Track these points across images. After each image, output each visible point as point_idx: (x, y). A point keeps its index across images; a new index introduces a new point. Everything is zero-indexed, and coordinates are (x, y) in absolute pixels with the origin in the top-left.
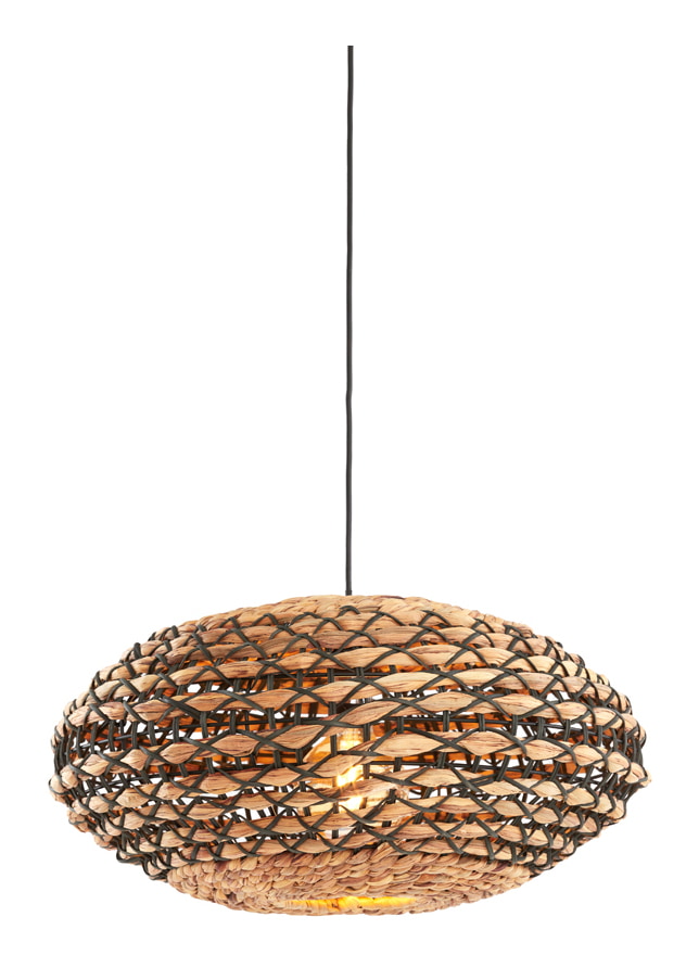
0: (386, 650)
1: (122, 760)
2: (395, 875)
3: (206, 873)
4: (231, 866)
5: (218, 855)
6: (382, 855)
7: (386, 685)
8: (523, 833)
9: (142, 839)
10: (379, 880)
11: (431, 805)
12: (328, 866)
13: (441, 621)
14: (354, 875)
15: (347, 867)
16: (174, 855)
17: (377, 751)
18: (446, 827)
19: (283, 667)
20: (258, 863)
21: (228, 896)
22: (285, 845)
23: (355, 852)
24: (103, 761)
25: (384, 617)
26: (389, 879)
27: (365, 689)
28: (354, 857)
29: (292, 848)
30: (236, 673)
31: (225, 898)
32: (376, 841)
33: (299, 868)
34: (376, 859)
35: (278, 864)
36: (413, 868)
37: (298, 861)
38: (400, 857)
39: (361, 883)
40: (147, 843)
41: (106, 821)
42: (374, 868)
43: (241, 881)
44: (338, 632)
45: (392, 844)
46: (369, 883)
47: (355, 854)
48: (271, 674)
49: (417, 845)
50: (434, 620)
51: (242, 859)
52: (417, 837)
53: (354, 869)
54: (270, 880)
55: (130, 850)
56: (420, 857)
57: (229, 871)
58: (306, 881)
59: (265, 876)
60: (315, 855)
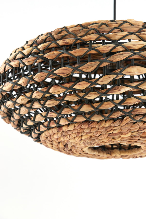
0: (127, 33)
1: (18, 83)
2: (132, 132)
3: (54, 133)
4: (64, 129)
5: (58, 123)
6: (126, 122)
7: (126, 46)
9: (28, 119)
10: (125, 134)
12: (103, 127)
14: (115, 132)
15: (112, 128)
16: (41, 126)
17: (123, 73)
19: (84, 40)
20: (75, 126)
21: (65, 146)
22: (85, 117)
23: (114, 120)
24: (11, 84)
25: (127, 23)
26: (130, 134)
27: (118, 47)
28: (115, 122)
29: (88, 118)
30: (64, 43)
31: (63, 147)
32: (123, 115)
33: (92, 128)
34: (124, 123)
35: (83, 126)
36: (140, 128)
37: (91, 125)
38: (134, 123)
39: (118, 136)
40: (30, 121)
41: (14, 112)
42: (123, 128)
43: (68, 136)
44: (107, 27)
45: (130, 117)
46: (122, 136)
47: (115, 121)
48: (78, 43)
49: (141, 117)
51: (68, 125)
52: (141, 113)
53: (115, 128)
54: (80, 135)
55: (24, 126)
56: (142, 124)
57: (63, 131)
58: (95, 134)
59: (78, 133)
60: (98, 122)
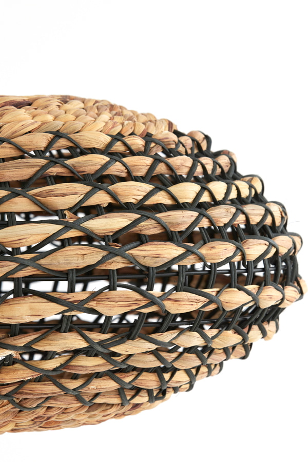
8: (161, 379)
11: (55, 366)
13: (70, 144)
18: (73, 385)
50: (62, 142)
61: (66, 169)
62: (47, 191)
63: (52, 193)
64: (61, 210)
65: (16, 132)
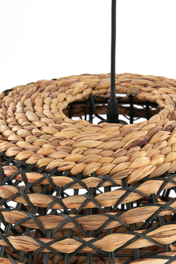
61: (171, 211)
62: (159, 233)
63: (162, 235)
64: (168, 244)
65: (140, 177)
